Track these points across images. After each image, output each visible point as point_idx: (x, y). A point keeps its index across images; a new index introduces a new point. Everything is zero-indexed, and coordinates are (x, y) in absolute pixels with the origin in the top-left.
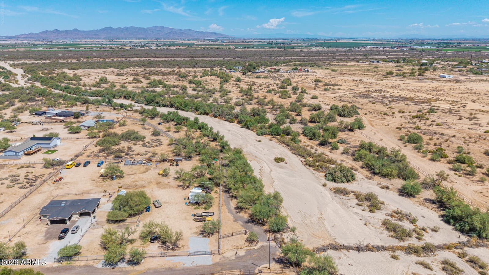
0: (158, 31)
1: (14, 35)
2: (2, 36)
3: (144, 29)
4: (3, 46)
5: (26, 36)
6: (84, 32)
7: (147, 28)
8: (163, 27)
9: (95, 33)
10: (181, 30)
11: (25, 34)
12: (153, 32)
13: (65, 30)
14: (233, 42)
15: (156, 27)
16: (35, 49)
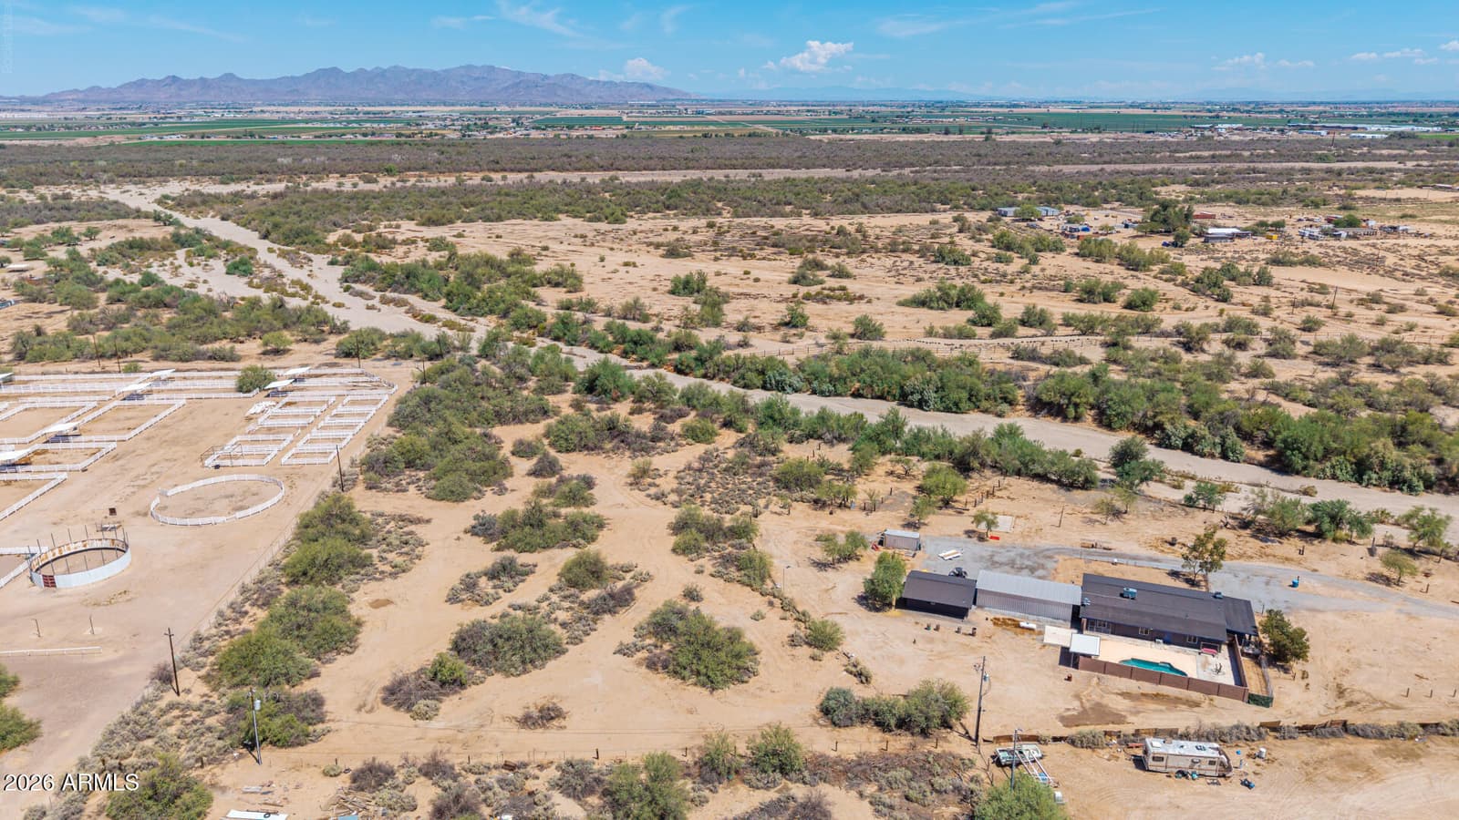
0: (477, 79)
1: (40, 93)
2: (5, 95)
3: (434, 74)
4: (39, 129)
5: (81, 96)
6: (254, 82)
7: (445, 71)
8: (492, 68)
9: (291, 88)
10: (546, 77)
11: (76, 91)
12: (462, 82)
13: (197, 77)
14: (731, 113)
15: (469, 67)
16: (156, 139)
